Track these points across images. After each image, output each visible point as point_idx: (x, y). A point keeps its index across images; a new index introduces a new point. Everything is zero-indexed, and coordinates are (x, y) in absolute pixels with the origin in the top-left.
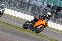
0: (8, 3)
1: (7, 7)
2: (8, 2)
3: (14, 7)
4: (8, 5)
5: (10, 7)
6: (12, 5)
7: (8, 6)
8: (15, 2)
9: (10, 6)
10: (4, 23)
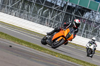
0: (84, 29)
1: (83, 35)
2: (84, 27)
3: (94, 35)
4: (84, 32)
5: (88, 35)
6: (91, 32)
7: (85, 34)
8: (96, 27)
9: (88, 33)
10: (77, 60)
